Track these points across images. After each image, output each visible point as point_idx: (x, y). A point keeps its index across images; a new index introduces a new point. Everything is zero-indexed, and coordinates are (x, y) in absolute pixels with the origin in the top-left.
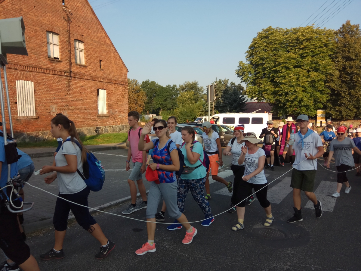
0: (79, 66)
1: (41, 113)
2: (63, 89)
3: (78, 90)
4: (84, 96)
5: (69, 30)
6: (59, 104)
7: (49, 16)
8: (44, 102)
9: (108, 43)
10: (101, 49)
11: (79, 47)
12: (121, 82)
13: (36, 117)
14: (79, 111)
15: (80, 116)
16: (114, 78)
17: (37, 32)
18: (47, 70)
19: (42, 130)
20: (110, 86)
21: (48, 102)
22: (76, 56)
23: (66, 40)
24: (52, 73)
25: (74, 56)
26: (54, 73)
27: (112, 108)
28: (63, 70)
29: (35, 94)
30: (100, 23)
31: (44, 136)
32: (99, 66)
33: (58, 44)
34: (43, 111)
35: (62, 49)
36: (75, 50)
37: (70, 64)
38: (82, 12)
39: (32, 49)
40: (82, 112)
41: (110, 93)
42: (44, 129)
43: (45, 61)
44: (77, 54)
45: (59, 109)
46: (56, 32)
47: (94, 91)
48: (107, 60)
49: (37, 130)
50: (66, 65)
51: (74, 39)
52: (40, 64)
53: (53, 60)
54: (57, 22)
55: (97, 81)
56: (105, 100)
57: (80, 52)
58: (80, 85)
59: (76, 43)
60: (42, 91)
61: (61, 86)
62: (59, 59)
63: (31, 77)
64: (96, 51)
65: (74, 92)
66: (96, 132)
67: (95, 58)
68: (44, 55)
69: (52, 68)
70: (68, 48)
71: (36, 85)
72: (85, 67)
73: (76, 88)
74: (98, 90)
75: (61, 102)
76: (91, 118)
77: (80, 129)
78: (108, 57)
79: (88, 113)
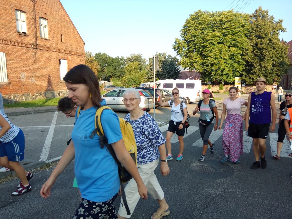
0: (43, 40)
1: (12, 79)
2: (30, 59)
3: (43, 60)
4: (48, 65)
5: (35, 9)
6: (27, 72)
8: (14, 70)
9: (67, 21)
10: (62, 26)
11: (43, 24)
12: (79, 54)
13: (8, 82)
14: (45, 78)
15: (45, 82)
16: (73, 50)
17: (7, 10)
18: (16, 43)
19: (14, 94)
20: (70, 57)
21: (18, 70)
22: (41, 32)
23: (32, 18)
24: (21, 45)
25: (39, 31)
26: (22, 45)
28: (30, 43)
29: (6, 63)
30: (61, 3)
31: (15, 99)
32: (61, 40)
33: (25, 20)
34: (14, 78)
35: (29, 25)
36: (40, 26)
37: (36, 38)
39: (3, 25)
41: (70, 62)
42: (15, 92)
43: (15, 35)
44: (42, 30)
45: (28, 76)
46: (23, 10)
47: (57, 60)
48: (67, 34)
49: (9, 94)
50: (32, 39)
51: (39, 17)
52: (10, 38)
53: (21, 35)
54: (24, 1)
55: (59, 52)
56: (66, 68)
57: (44, 28)
58: (44, 56)
59: (41, 20)
60: (12, 61)
61: (28, 56)
62: (27, 34)
63: (2, 48)
64: (57, 27)
65: (40, 62)
66: (59, 95)
67: (57, 33)
68: (14, 30)
69: (21, 41)
70: (34, 25)
71: (7, 55)
72: (48, 41)
73: (42, 58)
74: (60, 60)
75: (29, 70)
76: (55, 84)
77: (46, 93)
78: (68, 32)
79: (52, 79)
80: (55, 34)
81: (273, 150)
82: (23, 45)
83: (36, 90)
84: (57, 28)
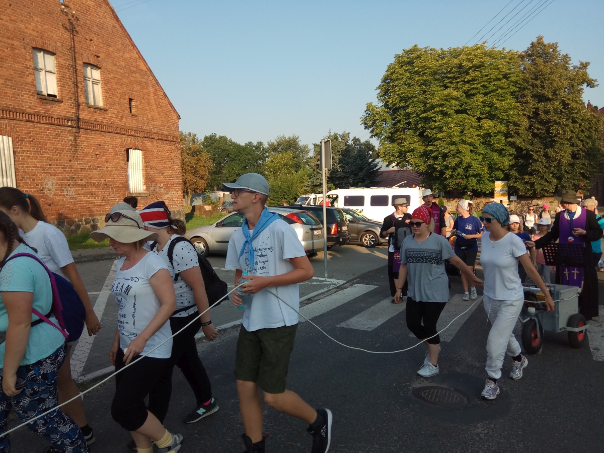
0: (92, 110)
2: (65, 149)
3: (91, 151)
4: (102, 161)
5: (74, 47)
6: (59, 175)
7: (37, 21)
8: (31, 172)
9: (142, 70)
10: (132, 80)
11: (92, 77)
12: (167, 137)
14: (96, 187)
15: (97, 196)
16: (155, 130)
17: (15, 49)
18: (36, 116)
20: (148, 144)
21: (38, 173)
22: (88, 93)
23: (69, 64)
24: (45, 120)
25: (84, 92)
26: (48, 121)
27: (153, 182)
28: (64, 116)
29: (14, 158)
30: (128, 35)
32: (129, 109)
33: (54, 70)
34: (31, 188)
35: (63, 79)
36: (85, 81)
37: (76, 106)
38: (96, 16)
39: (7, 79)
40: (101, 189)
41: (150, 155)
43: (32, 101)
44: (89, 89)
45: (60, 185)
46: (50, 49)
47: (121, 151)
48: (143, 98)
50: (69, 107)
52: (22, 107)
53: (46, 100)
54: (52, 32)
55: (125, 135)
56: (141, 168)
57: (95, 85)
58: (95, 142)
59: (86, 70)
60: (27, 153)
61: (61, 144)
62: (58, 98)
63: (6, 128)
64: (122, 84)
65: (85, 155)
67: (121, 96)
68: (29, 89)
69: (44, 113)
70: (72, 79)
71: (17, 142)
72: (103, 111)
73: (89, 147)
74: (127, 151)
75: (63, 172)
76: (116, 200)
77: (98, 219)
78: (144, 94)
79: (111, 190)
80: (118, 97)
81: (595, 347)
82: (50, 121)
83: (77, 213)
84: (121, 85)
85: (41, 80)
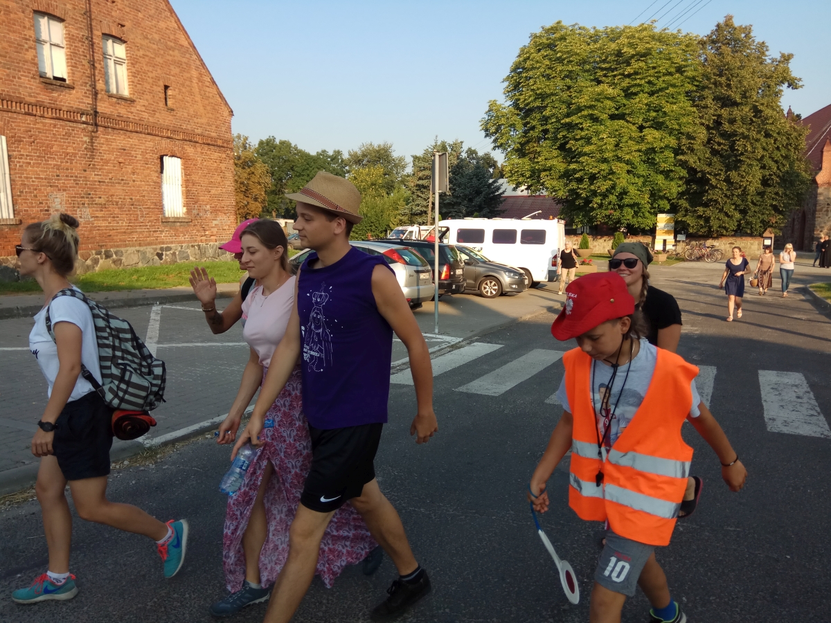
0: (114, 100)
1: (25, 210)
2: (78, 154)
3: (113, 158)
4: (128, 172)
5: (90, 11)
6: (69, 190)
8: (33, 185)
9: (183, 46)
10: (168, 60)
11: (114, 54)
12: (216, 141)
13: (16, 220)
14: (119, 208)
15: (121, 220)
16: (199, 131)
17: (11, 12)
18: (38, 107)
20: (190, 150)
21: (41, 186)
22: (108, 76)
23: (83, 35)
24: (50, 114)
25: (103, 74)
26: (54, 115)
27: (196, 203)
28: (77, 108)
29: (9, 165)
32: (164, 100)
33: (64, 43)
34: (33, 207)
35: (74, 56)
36: (105, 59)
37: (93, 95)
40: (125, 211)
41: (192, 166)
43: (33, 85)
44: (109, 71)
45: (71, 204)
46: (57, 13)
47: (153, 159)
48: (183, 85)
50: (83, 96)
51: (103, 34)
52: (20, 93)
53: (52, 84)
55: (158, 136)
56: (180, 182)
57: (117, 66)
58: (118, 146)
59: (106, 44)
60: (26, 159)
61: (72, 146)
62: (67, 82)
64: (155, 64)
65: (105, 163)
66: (161, 259)
67: (153, 81)
68: (29, 69)
69: (50, 103)
70: (88, 56)
71: (12, 143)
72: (129, 102)
73: (110, 152)
74: (161, 158)
75: (75, 185)
76: (147, 226)
77: (122, 252)
78: (184, 79)
79: (139, 213)
80: (149, 83)
81: (771, 417)
82: (58, 115)
83: (94, 243)
84: (154, 67)
85: (45, 57)
